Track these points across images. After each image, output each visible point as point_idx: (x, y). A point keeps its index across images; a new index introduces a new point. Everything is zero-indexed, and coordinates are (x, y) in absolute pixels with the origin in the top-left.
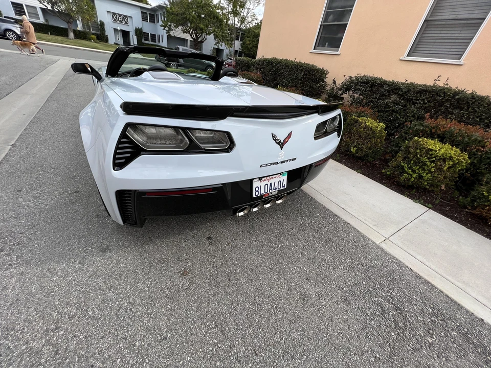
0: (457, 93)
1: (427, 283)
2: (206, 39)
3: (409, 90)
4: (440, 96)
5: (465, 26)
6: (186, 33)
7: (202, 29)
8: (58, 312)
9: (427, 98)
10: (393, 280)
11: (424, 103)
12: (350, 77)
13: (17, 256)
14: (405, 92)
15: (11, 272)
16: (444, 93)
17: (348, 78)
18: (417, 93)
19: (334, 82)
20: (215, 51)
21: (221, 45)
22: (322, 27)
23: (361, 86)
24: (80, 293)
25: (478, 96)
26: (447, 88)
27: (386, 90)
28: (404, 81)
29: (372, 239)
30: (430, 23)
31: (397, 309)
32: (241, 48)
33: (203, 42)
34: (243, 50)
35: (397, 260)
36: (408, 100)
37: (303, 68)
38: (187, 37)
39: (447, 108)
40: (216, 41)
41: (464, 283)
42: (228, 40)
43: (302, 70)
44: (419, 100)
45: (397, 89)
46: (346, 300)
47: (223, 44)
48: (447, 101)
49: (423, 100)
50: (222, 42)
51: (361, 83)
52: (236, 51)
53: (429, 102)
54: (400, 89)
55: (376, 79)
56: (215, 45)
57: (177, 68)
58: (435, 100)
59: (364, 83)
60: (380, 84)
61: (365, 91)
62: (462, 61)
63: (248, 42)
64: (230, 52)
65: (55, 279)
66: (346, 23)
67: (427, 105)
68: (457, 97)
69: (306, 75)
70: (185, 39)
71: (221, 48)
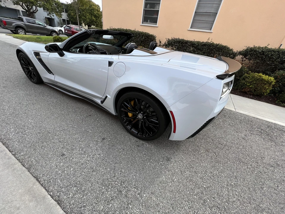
0: (217, 45)
1: (257, 119)
2: (37, 10)
3: (198, 45)
4: (211, 47)
5: (210, 15)
6: (17, 5)
7: (32, 3)
8: (195, 195)
9: (206, 48)
10: (251, 121)
11: (206, 50)
12: (169, 39)
13: (135, 188)
14: (197, 46)
15: (146, 196)
16: (212, 45)
17: (167, 40)
18: (202, 46)
19: (160, 42)
20: (47, 20)
21: (53, 16)
22: (144, 11)
23: (177, 43)
24: (190, 182)
25: (223, 46)
26: (212, 43)
27: (188, 45)
28: (193, 40)
29: (232, 110)
30: (197, 13)
31: (262, 130)
32: (68, 18)
33: (35, 13)
34: (70, 19)
35: (245, 115)
36: (199, 49)
37: (143, 35)
38: (19, 8)
39: (214, 52)
40: (48, 13)
41: (262, 115)
42: (57, 12)
43: (143, 36)
44: (203, 49)
45: (193, 44)
46: (251, 133)
47: (54, 14)
48: (214, 48)
49: (205, 49)
50: (53, 13)
51: (177, 42)
52: (64, 20)
53: (207, 49)
54: (195, 44)
55: (183, 40)
56: (48, 15)
57: (25, 34)
58: (209, 48)
59: (178, 42)
60: (185, 42)
61: (179, 46)
62: (212, 31)
63: (72, 14)
64: (60, 21)
65: (171, 184)
66: (158, 10)
67: (207, 51)
68: (218, 47)
69: (145, 38)
70: (16, 10)
71: (53, 17)
